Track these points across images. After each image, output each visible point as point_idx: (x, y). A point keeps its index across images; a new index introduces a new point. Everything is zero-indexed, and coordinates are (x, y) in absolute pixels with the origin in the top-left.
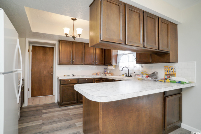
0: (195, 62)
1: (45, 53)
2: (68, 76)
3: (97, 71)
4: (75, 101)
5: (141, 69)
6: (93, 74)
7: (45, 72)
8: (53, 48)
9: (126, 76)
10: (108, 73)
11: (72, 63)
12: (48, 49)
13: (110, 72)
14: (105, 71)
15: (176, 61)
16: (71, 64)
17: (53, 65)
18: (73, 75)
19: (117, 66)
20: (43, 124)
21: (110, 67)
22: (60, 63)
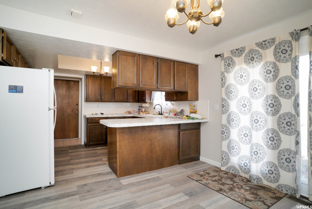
0: (209, 101)
1: (69, 89)
2: (96, 114)
3: (130, 109)
4: (104, 142)
5: (172, 107)
6: (125, 113)
7: (69, 111)
8: (78, 81)
9: (159, 114)
10: (143, 111)
11: (101, 100)
12: (72, 83)
13: (145, 110)
14: (139, 109)
15: (197, 99)
16: (99, 101)
17: (78, 102)
18: (102, 114)
19: (151, 103)
20: (71, 159)
21: (144, 105)
22: (87, 100)
